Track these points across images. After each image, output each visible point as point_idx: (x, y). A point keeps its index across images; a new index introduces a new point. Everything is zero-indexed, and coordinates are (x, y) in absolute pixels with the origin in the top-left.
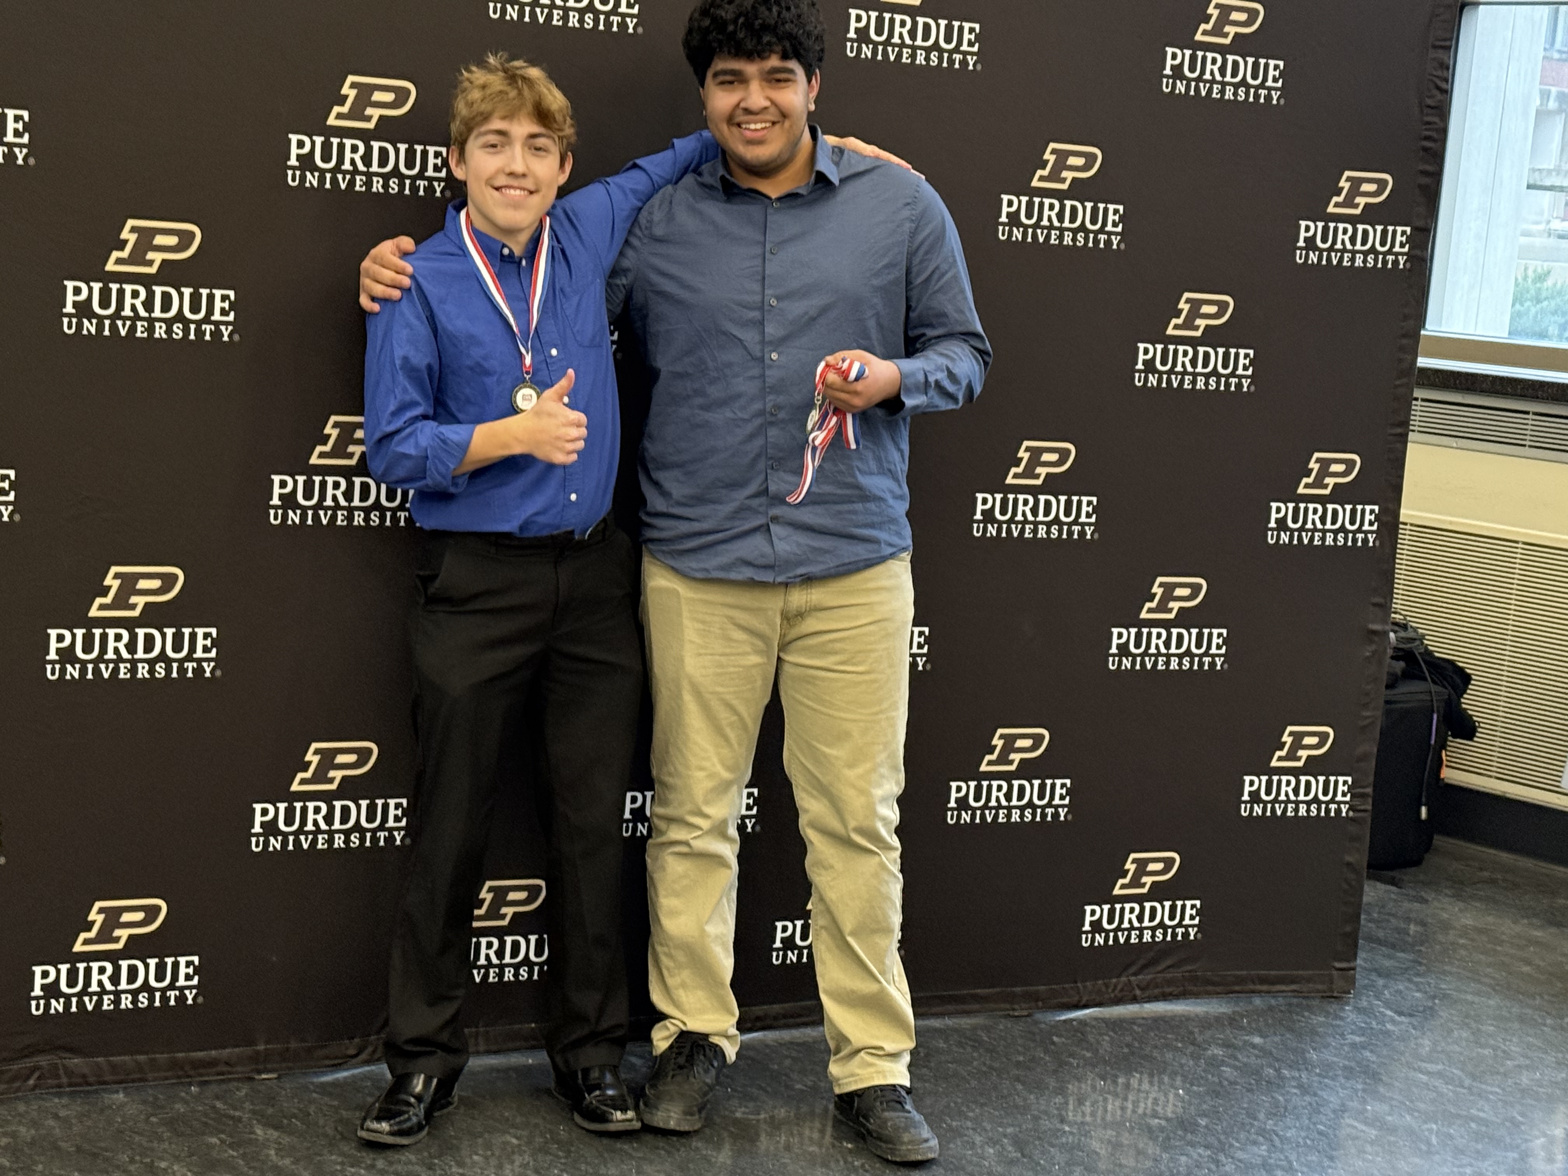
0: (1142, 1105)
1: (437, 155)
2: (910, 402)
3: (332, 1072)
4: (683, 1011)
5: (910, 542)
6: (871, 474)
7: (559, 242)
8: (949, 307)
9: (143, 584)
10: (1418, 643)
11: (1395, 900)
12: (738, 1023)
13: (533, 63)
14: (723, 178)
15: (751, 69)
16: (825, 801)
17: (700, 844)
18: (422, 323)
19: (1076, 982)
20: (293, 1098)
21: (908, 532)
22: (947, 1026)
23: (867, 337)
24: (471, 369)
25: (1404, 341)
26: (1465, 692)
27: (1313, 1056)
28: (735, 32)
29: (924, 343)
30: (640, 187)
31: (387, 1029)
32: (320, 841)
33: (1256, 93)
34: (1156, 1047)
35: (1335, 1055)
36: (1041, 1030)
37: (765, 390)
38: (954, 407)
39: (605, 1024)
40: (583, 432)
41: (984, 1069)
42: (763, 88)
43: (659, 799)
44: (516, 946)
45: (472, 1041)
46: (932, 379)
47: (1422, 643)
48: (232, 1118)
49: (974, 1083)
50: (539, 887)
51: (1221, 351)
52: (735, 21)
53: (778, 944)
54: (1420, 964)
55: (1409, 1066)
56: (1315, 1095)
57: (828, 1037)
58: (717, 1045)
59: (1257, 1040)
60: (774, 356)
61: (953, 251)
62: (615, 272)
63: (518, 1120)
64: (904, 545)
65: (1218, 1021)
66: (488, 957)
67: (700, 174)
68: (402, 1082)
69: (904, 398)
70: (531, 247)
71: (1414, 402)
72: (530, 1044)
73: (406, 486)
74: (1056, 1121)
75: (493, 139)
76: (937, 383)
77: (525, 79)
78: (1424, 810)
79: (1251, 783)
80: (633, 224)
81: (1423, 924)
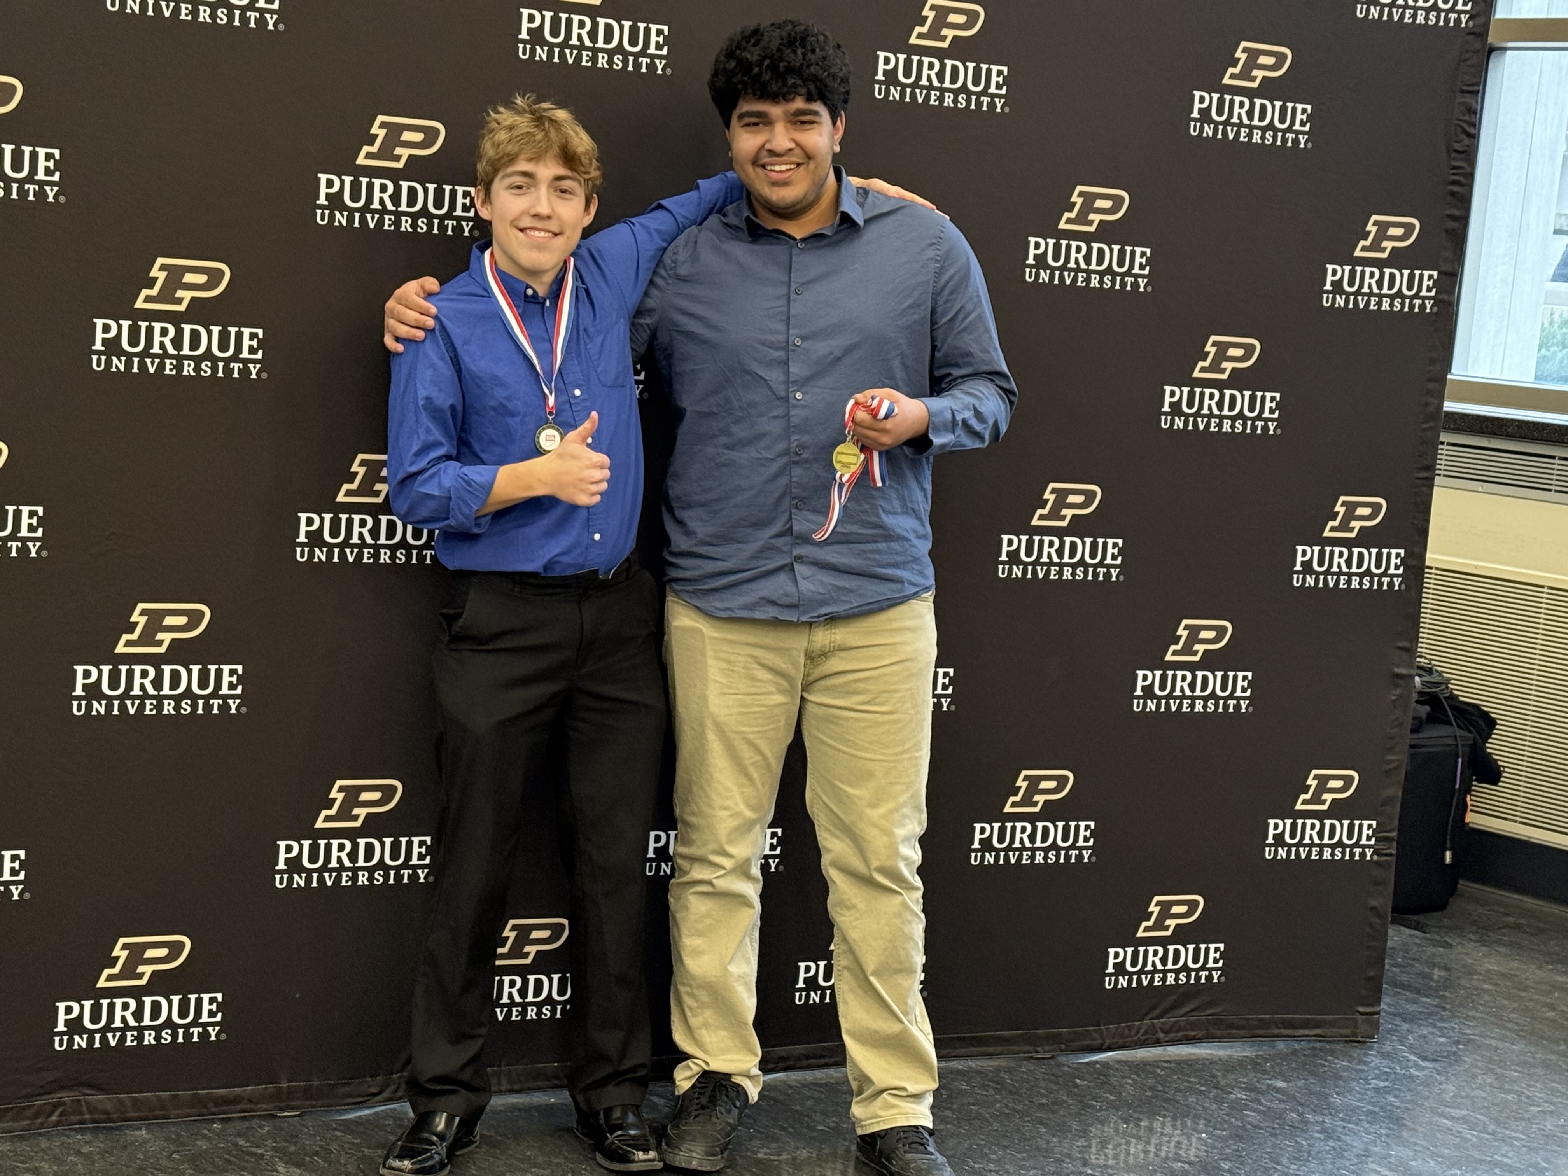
0: (1165, 1148)
1: (466, 194)
2: (938, 440)
3: (355, 1110)
4: (706, 1052)
5: (932, 581)
6: (895, 513)
7: (583, 282)
8: (974, 346)
9: (169, 621)
10: (1443, 687)
11: (1419, 945)
12: (760, 1063)
13: (561, 105)
14: (748, 219)
15: (775, 111)
16: (848, 841)
17: (722, 884)
18: (445, 362)
19: (1099, 1025)
20: (314, 1135)
21: (930, 571)
22: (970, 1067)
23: (892, 377)
24: (494, 409)
25: (1431, 385)
26: (1490, 737)
27: (1337, 1100)
28: (760, 75)
29: (949, 383)
30: (664, 228)
31: (409, 1068)
32: (344, 878)
33: (1283, 137)
34: (1180, 1091)
35: (1358, 1101)
36: (1064, 1072)
37: (789, 430)
38: (981, 446)
39: (627, 1064)
40: (607, 473)
41: (1007, 1111)
42: (787, 130)
43: (683, 839)
44: (539, 984)
45: (494, 1081)
46: (959, 418)
47: (1447, 688)
48: (253, 1154)
49: (996, 1125)
50: (562, 926)
51: (1247, 394)
52: (760, 63)
53: (801, 984)
54: (1444, 1009)
55: (1433, 1110)
56: (1339, 1139)
57: (850, 1078)
58: (739, 1085)
59: (1281, 1084)
60: (799, 396)
61: (978, 292)
62: (639, 312)
63: (540, 1159)
64: (927, 585)
65: (1240, 1065)
66: (510, 995)
67: (725, 215)
68: (424, 1120)
69: (931, 437)
70: (555, 287)
71: (1440, 447)
72: (552, 1083)
73: (432, 527)
74: (1078, 1163)
75: (519, 180)
76: (965, 422)
77: (552, 121)
78: (1448, 854)
79: (1275, 826)
80: (657, 265)
81: (1447, 969)
